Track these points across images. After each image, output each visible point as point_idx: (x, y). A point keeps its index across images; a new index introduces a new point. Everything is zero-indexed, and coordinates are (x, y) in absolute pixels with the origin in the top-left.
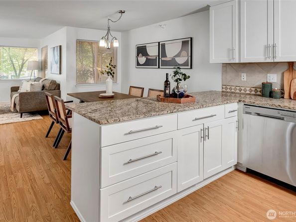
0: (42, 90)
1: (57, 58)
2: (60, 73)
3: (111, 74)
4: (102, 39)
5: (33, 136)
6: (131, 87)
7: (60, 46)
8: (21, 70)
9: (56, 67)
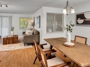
0: (33, 34)
1: (39, 21)
2: (40, 28)
3: (70, 30)
4: (64, 8)
5: (27, 61)
6: (76, 36)
7: (40, 16)
8: (27, 25)
9: (38, 25)
